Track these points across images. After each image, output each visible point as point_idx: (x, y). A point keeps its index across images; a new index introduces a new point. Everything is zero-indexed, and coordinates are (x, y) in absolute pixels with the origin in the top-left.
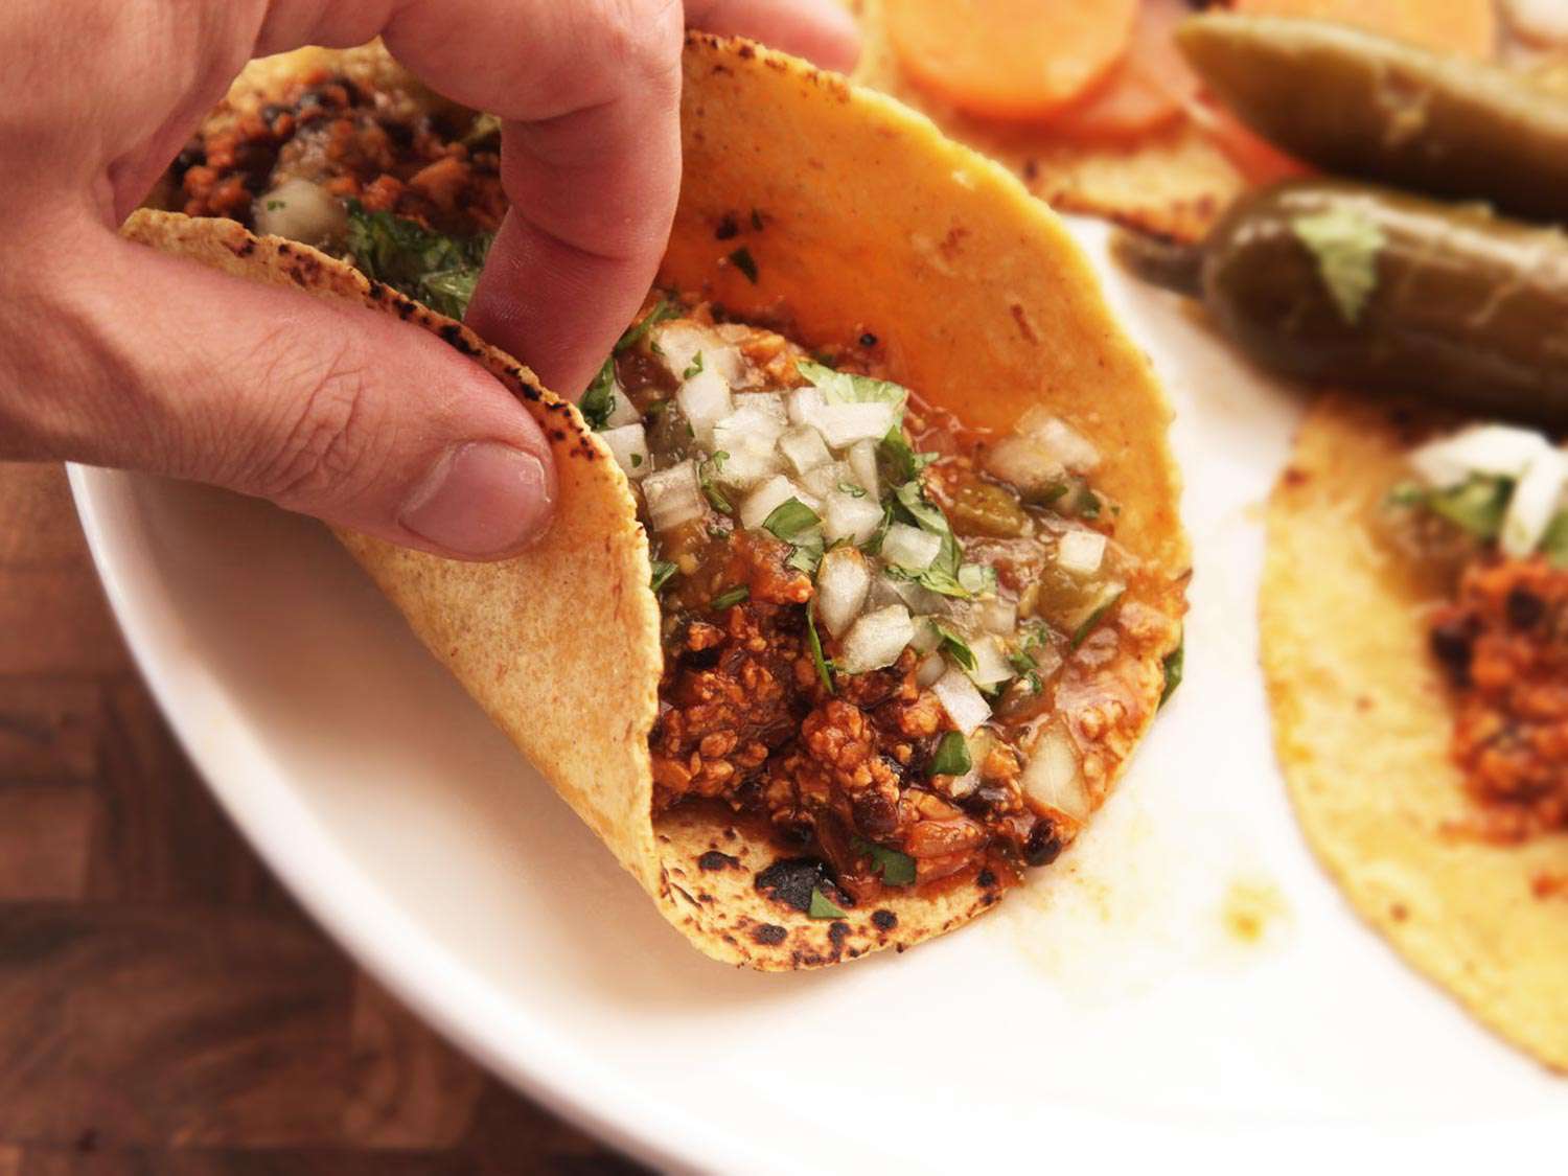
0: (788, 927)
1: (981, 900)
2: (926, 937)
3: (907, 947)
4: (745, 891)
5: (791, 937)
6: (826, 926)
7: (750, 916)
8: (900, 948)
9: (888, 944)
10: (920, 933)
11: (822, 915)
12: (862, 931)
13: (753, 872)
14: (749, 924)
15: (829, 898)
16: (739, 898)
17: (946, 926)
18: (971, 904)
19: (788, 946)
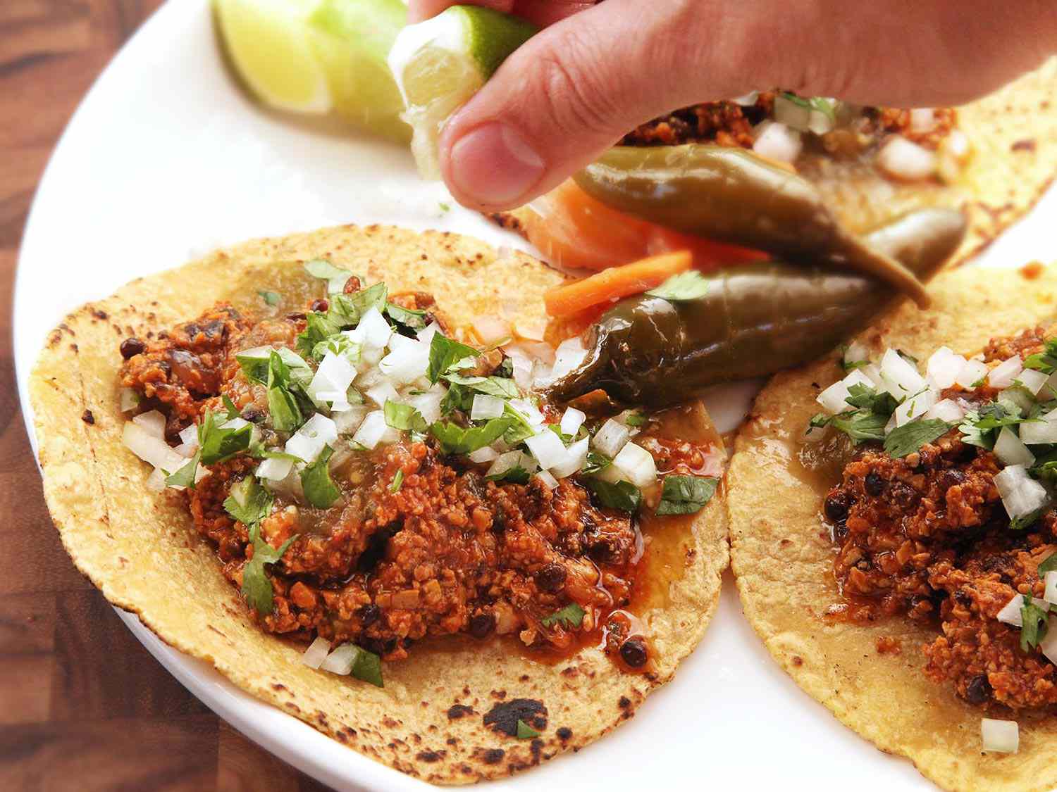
0: (504, 748)
1: (622, 716)
2: (590, 741)
3: (579, 749)
4: (478, 729)
5: (508, 755)
6: (528, 744)
7: (481, 746)
8: (576, 749)
9: (569, 747)
10: (587, 739)
11: (525, 736)
12: (552, 742)
13: (482, 715)
14: (480, 753)
15: (529, 725)
16: (473, 734)
17: (602, 733)
18: (616, 719)
19: (506, 761)
